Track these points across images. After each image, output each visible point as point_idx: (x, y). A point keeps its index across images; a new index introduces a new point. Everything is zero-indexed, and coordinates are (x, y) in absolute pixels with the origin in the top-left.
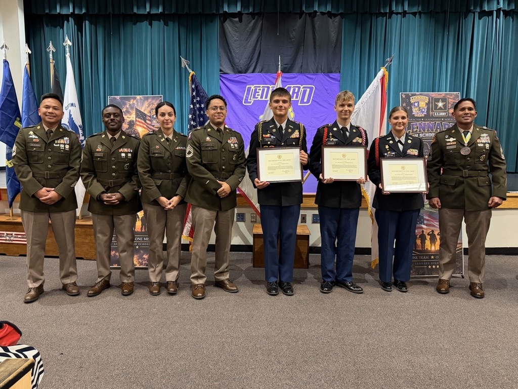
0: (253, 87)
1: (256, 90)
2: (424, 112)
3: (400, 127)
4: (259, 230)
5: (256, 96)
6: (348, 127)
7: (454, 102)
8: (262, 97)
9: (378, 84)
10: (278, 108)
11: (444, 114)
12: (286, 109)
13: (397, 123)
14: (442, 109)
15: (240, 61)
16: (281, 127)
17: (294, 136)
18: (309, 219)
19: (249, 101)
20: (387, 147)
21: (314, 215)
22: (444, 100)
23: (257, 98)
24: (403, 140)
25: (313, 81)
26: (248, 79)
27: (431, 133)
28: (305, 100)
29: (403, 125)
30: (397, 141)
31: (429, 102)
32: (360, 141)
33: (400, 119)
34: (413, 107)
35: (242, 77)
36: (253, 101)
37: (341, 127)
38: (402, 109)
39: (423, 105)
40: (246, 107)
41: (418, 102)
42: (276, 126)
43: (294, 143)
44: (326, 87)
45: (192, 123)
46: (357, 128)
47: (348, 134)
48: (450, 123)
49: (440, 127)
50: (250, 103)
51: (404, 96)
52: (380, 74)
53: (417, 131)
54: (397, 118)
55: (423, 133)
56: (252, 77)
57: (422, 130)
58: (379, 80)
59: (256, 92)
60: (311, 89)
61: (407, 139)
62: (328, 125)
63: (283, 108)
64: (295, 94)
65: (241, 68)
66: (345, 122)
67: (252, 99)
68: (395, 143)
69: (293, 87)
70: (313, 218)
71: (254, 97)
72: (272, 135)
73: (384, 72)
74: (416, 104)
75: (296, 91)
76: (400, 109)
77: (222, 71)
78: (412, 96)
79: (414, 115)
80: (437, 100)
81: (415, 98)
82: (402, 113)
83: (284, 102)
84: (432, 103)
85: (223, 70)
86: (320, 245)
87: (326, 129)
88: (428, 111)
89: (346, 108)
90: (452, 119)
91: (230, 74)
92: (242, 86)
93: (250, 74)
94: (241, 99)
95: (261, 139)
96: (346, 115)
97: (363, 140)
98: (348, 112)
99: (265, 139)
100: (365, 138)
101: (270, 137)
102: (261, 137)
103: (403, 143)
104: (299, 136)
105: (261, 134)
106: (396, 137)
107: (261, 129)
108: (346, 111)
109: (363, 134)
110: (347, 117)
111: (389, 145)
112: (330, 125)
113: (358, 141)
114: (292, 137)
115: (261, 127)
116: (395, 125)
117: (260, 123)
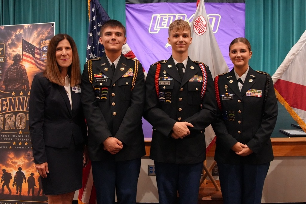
0: (159, 16)
1: (162, 18)
3: (239, 62)
5: (162, 25)
8: (168, 26)
13: (235, 57)
19: (155, 29)
20: (226, 87)
23: (163, 26)
25: (218, 10)
26: (154, 8)
29: (243, 60)
32: (200, 79)
33: (239, 52)
35: (147, 6)
36: (159, 30)
37: (176, 62)
38: (241, 41)
40: (152, 36)
42: (108, 65)
43: (127, 83)
44: (232, 16)
45: (91, 55)
46: (197, 64)
50: (156, 31)
54: (235, 51)
56: (157, 7)
59: (162, 20)
60: (217, 17)
62: (163, 61)
66: (181, 56)
67: (158, 27)
68: (236, 82)
71: (160, 25)
77: (128, 1)
82: (241, 45)
87: (159, 66)
89: (181, 38)
91: (136, 3)
92: (149, 15)
93: (156, 3)
94: (147, 28)
95: (92, 79)
96: (181, 47)
97: (203, 78)
98: (184, 43)
99: (97, 80)
100: (205, 76)
101: (103, 77)
102: (92, 77)
103: (244, 82)
104: (133, 74)
105: (91, 73)
106: (237, 74)
107: (91, 67)
108: (181, 42)
109: (203, 71)
110: (183, 49)
111: (229, 85)
112: (164, 61)
113: (197, 80)
114: (125, 76)
115: (91, 66)
116: (234, 60)
117: (90, 61)
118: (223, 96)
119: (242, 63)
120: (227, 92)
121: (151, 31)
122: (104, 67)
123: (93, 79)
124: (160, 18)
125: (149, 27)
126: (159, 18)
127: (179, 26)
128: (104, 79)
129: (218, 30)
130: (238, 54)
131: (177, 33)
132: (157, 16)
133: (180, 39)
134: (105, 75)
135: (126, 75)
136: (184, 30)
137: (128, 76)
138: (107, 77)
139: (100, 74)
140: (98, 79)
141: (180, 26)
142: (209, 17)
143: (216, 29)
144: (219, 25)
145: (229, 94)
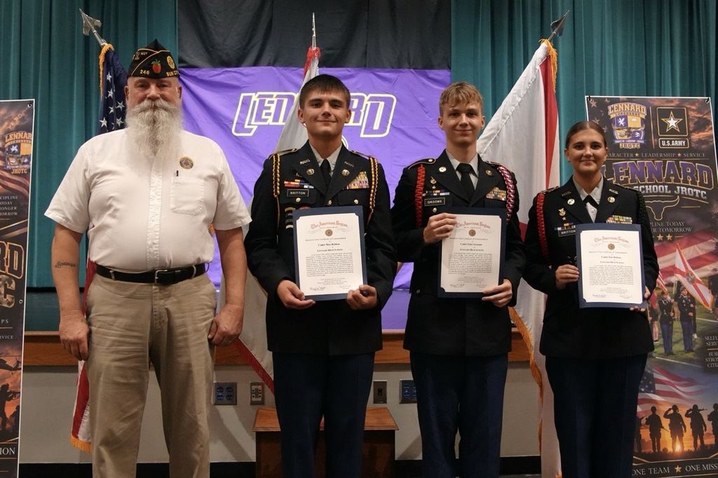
0: (255, 97)
1: (262, 102)
2: (638, 138)
3: (588, 164)
4: (273, 424)
5: (264, 117)
6: (474, 164)
7: (699, 118)
8: (276, 119)
9: (537, 75)
10: (320, 118)
11: (680, 143)
12: (337, 120)
13: (582, 156)
14: (677, 133)
15: (225, 40)
16: (326, 163)
17: (355, 185)
18: (393, 393)
19: (246, 126)
20: (562, 212)
21: (404, 383)
22: (678, 113)
23: (266, 120)
24: (597, 195)
25: (391, 86)
26: (244, 79)
27: (658, 185)
28: (376, 126)
29: (595, 161)
30: (583, 199)
31: (648, 116)
32: (502, 196)
33: (588, 147)
34: (615, 127)
35: (228, 75)
36: (255, 128)
37: (456, 163)
38: (592, 127)
39: (635, 122)
40: (239, 141)
41: (626, 118)
42: (314, 163)
43: (356, 201)
44: (421, 99)
46: (495, 167)
47: (474, 179)
48: (695, 162)
49: (675, 171)
50: (249, 131)
51: (594, 104)
52: (539, 54)
53: (626, 179)
54: (581, 146)
55: (639, 185)
56: (251, 75)
57: (637, 178)
58: (538, 67)
59: (262, 106)
60: (388, 102)
61: (605, 194)
62: (427, 160)
63: (332, 118)
64: (353, 114)
65: (227, 55)
66: (466, 153)
67: (253, 123)
68: (581, 205)
70: (403, 390)
71: (259, 118)
72: (307, 182)
73: (548, 50)
74: (621, 122)
76: (588, 126)
77: (185, 62)
78: (610, 104)
79: (619, 144)
80: (666, 114)
81: (618, 108)
82: (592, 134)
83: (334, 104)
84: (655, 119)
85: (187, 59)
86: (420, 457)
87: (422, 171)
88: (647, 137)
90: (699, 155)
91: (203, 68)
92: (231, 93)
93: (248, 68)
94: (227, 124)
95: (278, 192)
96: (466, 135)
97: (507, 194)
98: (469, 128)
99: (290, 191)
100: (512, 191)
101: (301, 187)
102: (278, 188)
103: (598, 203)
104: (367, 184)
105: (278, 179)
106: (581, 189)
107: (278, 167)
108: (465, 125)
109: (508, 182)
110: (467, 139)
111: (567, 208)
112: (430, 161)
113: (499, 196)
114: (352, 186)
115: (279, 164)
116: (578, 162)
117: (276, 155)
118: (559, 229)
119: (593, 167)
120: (565, 222)
121: (237, 131)
122: (307, 167)
123: (280, 190)
124: (258, 100)
125: (232, 121)
126: (255, 102)
127: (460, 96)
128: (303, 191)
129: (390, 131)
130: (586, 150)
131: (456, 108)
132: (251, 97)
133: (462, 118)
135: (354, 185)
136: (468, 102)
137: (358, 187)
138: (311, 187)
140: (293, 191)
141: (462, 97)
142: (369, 100)
143: (386, 128)
144: (393, 120)
145: (570, 226)
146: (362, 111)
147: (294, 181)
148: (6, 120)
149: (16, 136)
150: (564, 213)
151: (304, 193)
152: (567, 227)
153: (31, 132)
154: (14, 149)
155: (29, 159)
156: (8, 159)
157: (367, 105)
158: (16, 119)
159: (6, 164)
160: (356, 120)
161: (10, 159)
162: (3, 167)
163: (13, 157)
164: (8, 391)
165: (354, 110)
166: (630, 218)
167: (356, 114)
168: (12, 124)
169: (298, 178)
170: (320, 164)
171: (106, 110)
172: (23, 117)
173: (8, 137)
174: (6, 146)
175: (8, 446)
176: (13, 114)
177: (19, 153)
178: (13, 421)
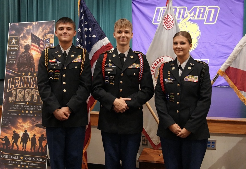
13: (176, 48)
19: (158, 20)
28: (211, 19)
29: (182, 51)
32: (137, 66)
33: (179, 44)
35: (152, 0)
37: (119, 53)
44: (231, 8)
54: (176, 43)
64: (201, 15)
68: (177, 69)
69: (199, 8)
75: (202, 11)
76: (180, 34)
87: (106, 55)
89: (123, 34)
96: (124, 41)
97: (140, 65)
99: (51, 64)
100: (142, 64)
101: (56, 62)
102: (47, 62)
104: (81, 60)
107: (47, 54)
108: (124, 37)
111: (171, 71)
112: (111, 51)
113: (135, 67)
115: (47, 53)
116: (176, 51)
117: (46, 49)
118: (166, 80)
119: (181, 53)
120: (169, 77)
122: (58, 54)
124: (163, 10)
126: (161, 11)
128: (57, 64)
131: (120, 30)
132: (160, 9)
134: (58, 60)
135: (75, 61)
136: (126, 28)
137: (77, 62)
138: (60, 62)
139: (54, 59)
141: (123, 25)
142: (208, 9)
143: (215, 20)
144: (218, 17)
145: (170, 79)
146: (205, 13)
147: (53, 60)
148: (45, 29)
149: (48, 36)
150: (170, 73)
151: (57, 65)
152: (169, 79)
153: (53, 34)
154: (47, 41)
155: (53, 45)
156: (45, 45)
157: (207, 11)
158: (48, 29)
159: (44, 47)
160: (203, 17)
161: (46, 45)
162: (44, 48)
163: (47, 44)
164: (44, 137)
165: (202, 13)
166: (197, 77)
167: (202, 14)
168: (47, 31)
169: (55, 59)
170: (63, 53)
171: (80, 25)
172: (51, 28)
173: (45, 36)
174: (45, 39)
175: (43, 158)
176: (47, 27)
177: (49, 42)
178: (45, 148)
